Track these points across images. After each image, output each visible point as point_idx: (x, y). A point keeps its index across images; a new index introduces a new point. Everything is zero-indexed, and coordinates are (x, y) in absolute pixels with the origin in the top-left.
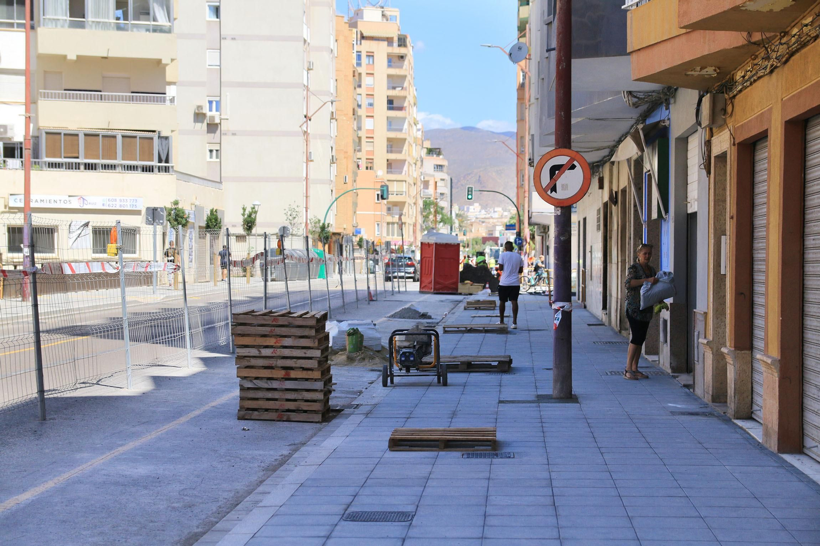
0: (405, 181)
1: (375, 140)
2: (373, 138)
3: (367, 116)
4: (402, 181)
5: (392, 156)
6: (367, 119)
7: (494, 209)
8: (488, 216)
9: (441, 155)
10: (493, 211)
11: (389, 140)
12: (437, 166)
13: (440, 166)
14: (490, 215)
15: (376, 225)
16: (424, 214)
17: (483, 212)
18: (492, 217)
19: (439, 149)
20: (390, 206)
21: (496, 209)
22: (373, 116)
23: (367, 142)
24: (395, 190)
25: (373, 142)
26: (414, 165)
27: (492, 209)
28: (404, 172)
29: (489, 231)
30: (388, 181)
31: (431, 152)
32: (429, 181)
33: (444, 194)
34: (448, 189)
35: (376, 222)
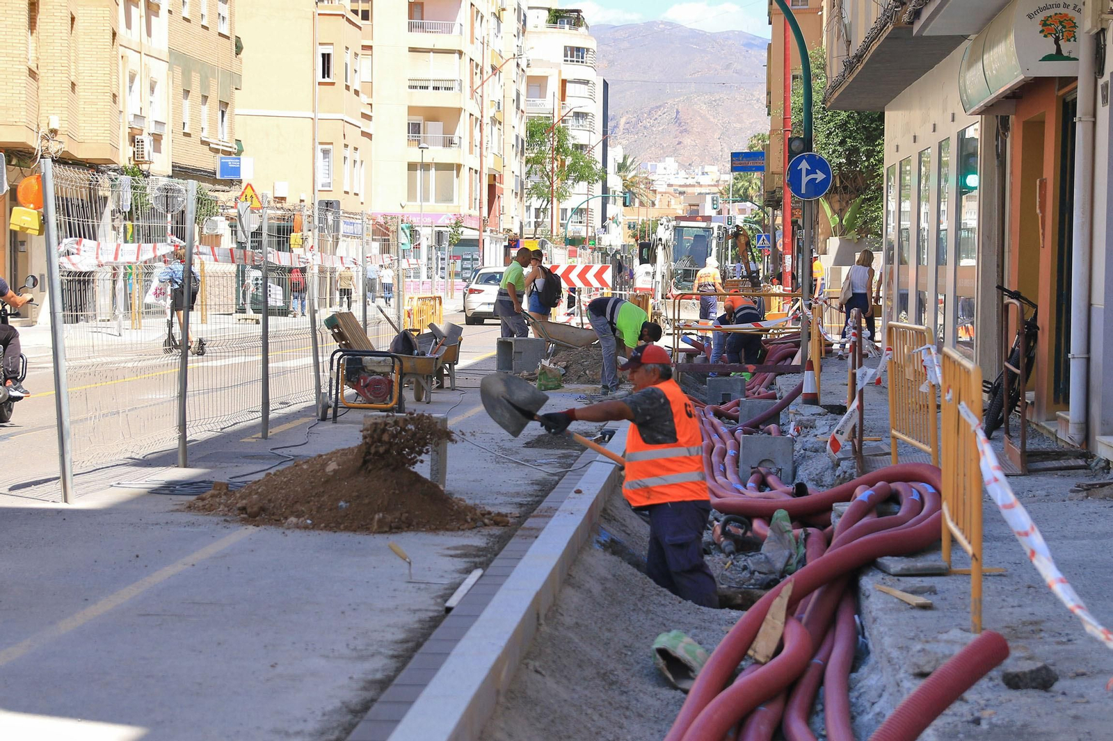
0: (460, 53)
4: (451, 52)
7: (703, 168)
8: (690, 181)
9: (581, 26)
10: (700, 173)
12: (572, 49)
13: (578, 49)
14: (694, 180)
15: (320, 155)
16: (527, 154)
17: (682, 174)
18: (699, 183)
19: (578, 11)
21: (707, 169)
24: (432, 77)
26: (493, 21)
27: (700, 167)
28: (456, 29)
29: (690, 205)
30: (412, 50)
31: (557, 17)
32: (546, 78)
33: (587, 114)
34: (596, 109)
35: (321, 143)
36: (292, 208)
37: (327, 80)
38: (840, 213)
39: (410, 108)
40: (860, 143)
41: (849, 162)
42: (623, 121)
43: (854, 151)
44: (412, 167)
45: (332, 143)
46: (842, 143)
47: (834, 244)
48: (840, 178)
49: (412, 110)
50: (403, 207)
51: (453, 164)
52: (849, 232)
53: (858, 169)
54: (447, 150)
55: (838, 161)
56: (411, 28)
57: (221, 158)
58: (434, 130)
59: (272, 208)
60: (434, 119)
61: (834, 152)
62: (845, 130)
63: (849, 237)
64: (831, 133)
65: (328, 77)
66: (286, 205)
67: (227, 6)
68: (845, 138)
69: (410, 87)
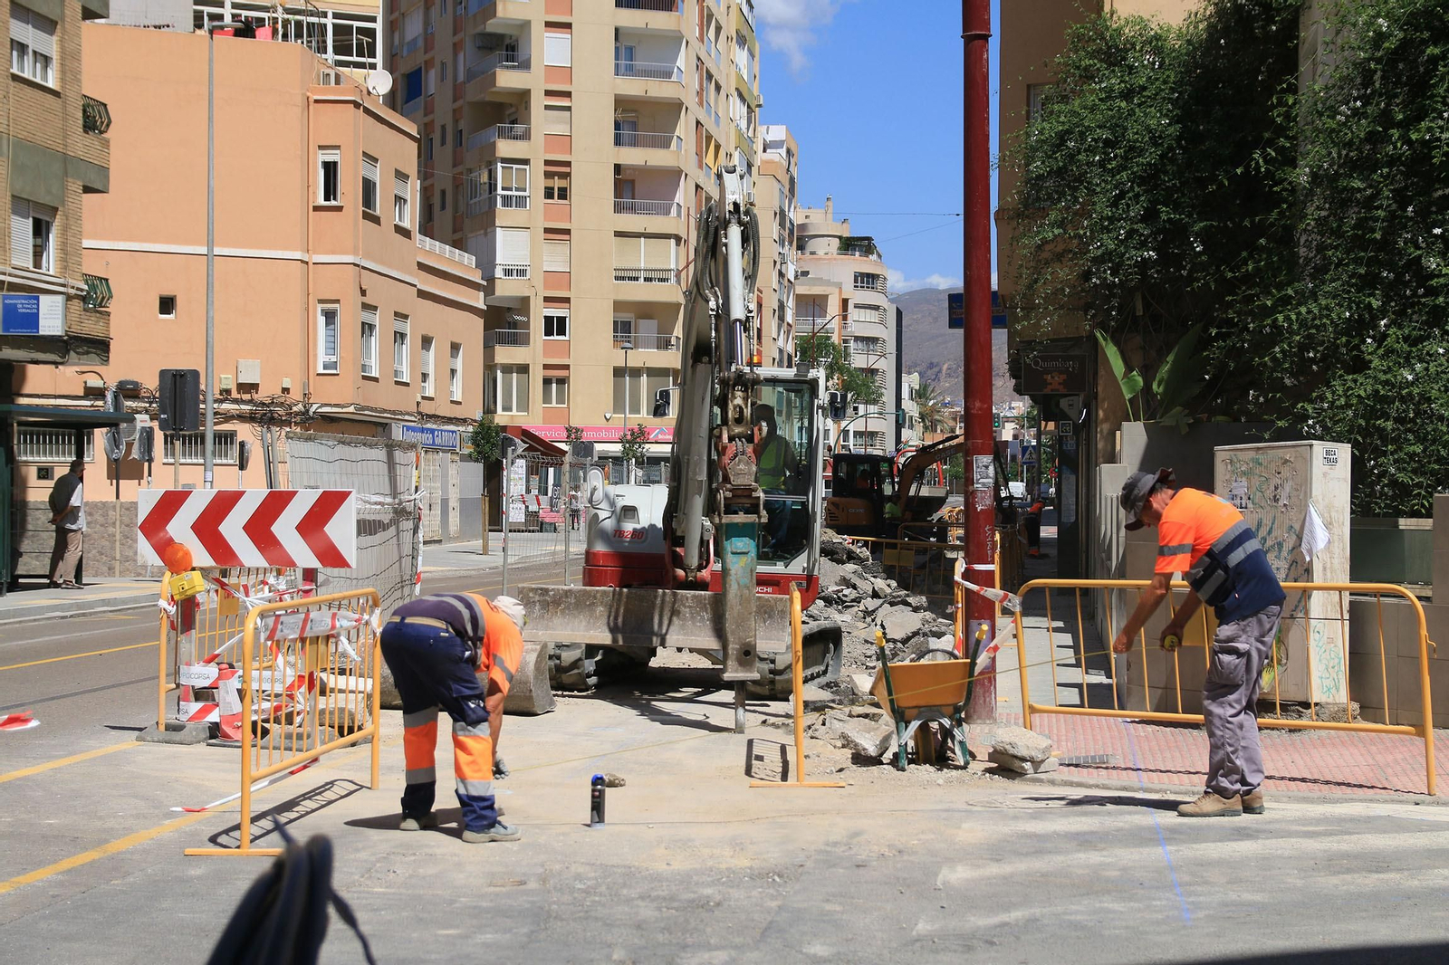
0: (678, 238)
1: (574, 103)
2: (568, 94)
3: (549, 25)
4: (667, 236)
5: (633, 156)
6: (547, 34)
9: (873, 254)
11: (622, 103)
12: (863, 275)
13: (868, 275)
15: (322, 320)
19: (869, 239)
20: (626, 317)
22: (568, 26)
23: (547, 107)
24: (642, 266)
25: (569, 109)
28: (674, 210)
30: (618, 234)
31: (848, 245)
32: (826, 297)
33: (877, 339)
34: (888, 334)
35: (321, 301)
36: (268, 401)
37: (333, 203)
38: (1148, 372)
39: (616, 303)
40: (1190, 216)
41: (1165, 259)
42: (945, 367)
43: (1177, 233)
44: (619, 372)
45: (337, 301)
46: (1150, 216)
47: (1133, 438)
48: (1144, 298)
49: (619, 305)
50: (607, 420)
51: (668, 369)
52: (1166, 411)
53: (1184, 273)
54: (663, 352)
55: (1136, 255)
56: (618, 208)
57: (5, 297)
58: (647, 328)
59: (236, 401)
60: (648, 317)
61: (1130, 234)
62: (1156, 187)
63: (1167, 421)
64: (1122, 195)
65: (335, 199)
66: (258, 397)
67: (55, 38)
68: (1154, 203)
69: (617, 278)
